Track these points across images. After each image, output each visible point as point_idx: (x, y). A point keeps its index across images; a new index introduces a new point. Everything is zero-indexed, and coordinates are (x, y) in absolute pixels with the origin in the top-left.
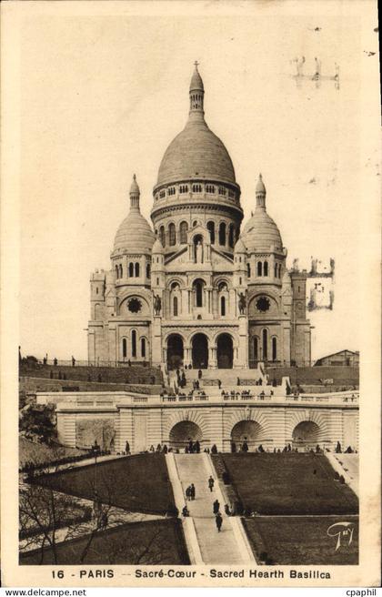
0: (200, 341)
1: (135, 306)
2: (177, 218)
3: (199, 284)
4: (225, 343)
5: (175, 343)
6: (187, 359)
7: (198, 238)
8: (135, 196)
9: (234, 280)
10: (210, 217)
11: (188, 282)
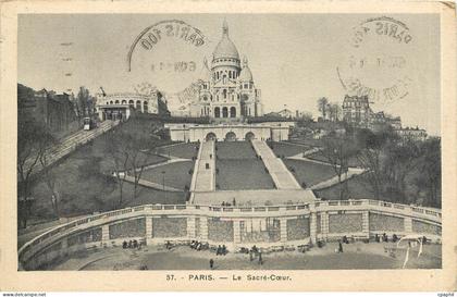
0: (225, 109)
1: (205, 99)
2: (219, 70)
3: (225, 91)
4: (233, 109)
5: (217, 109)
6: (221, 115)
7: (225, 76)
8: (206, 63)
9: (236, 90)
10: (230, 69)
11: (221, 90)
